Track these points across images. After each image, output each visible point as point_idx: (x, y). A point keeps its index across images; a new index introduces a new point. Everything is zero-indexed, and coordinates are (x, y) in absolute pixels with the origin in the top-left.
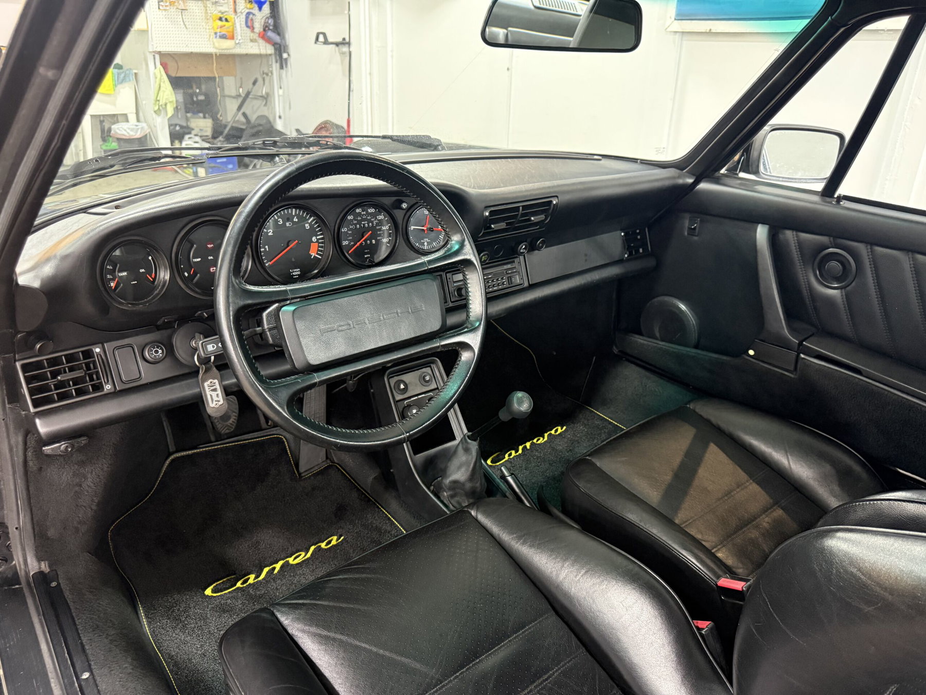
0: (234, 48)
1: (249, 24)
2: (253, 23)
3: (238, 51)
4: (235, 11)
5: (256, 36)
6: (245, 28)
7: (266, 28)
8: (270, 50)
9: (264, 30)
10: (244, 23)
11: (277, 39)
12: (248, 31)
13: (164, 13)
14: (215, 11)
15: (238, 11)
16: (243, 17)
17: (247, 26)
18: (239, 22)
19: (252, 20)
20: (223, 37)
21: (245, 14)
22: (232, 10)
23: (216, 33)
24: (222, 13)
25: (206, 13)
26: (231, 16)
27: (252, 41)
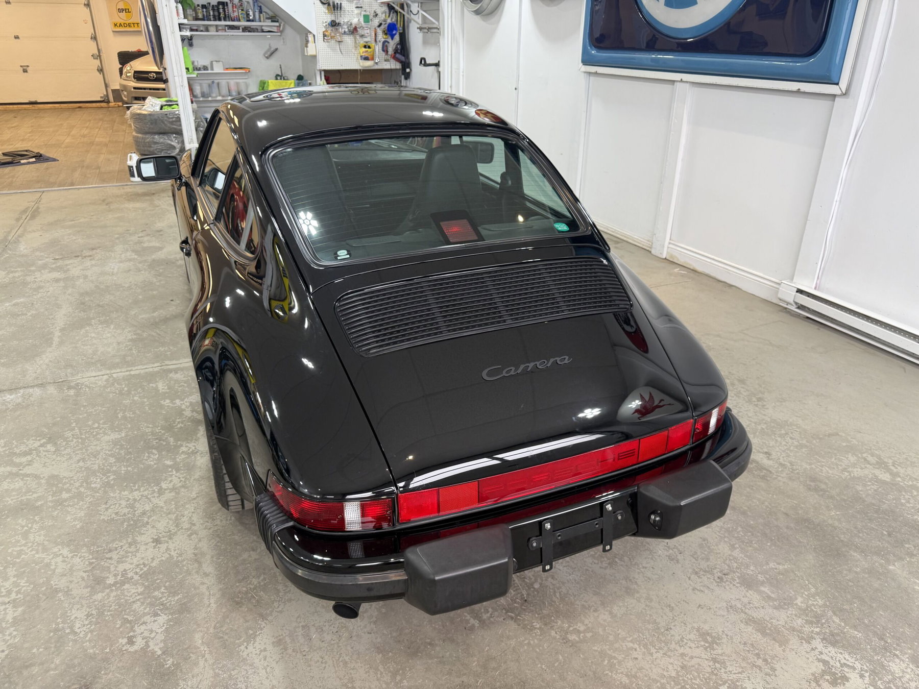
0: (374, 66)
1: (385, 49)
2: (387, 48)
3: (376, 67)
4: (376, 41)
5: (389, 57)
6: (382, 52)
7: (396, 51)
8: (398, 66)
9: (395, 53)
10: (381, 48)
11: (403, 58)
12: (384, 54)
13: (327, 44)
14: (362, 42)
15: (378, 40)
16: (380, 45)
17: (383, 51)
18: (378, 48)
19: (386, 46)
20: (366, 59)
21: (382, 42)
22: (373, 40)
23: (361, 56)
24: (367, 42)
25: (356, 43)
26: (372, 44)
27: (385, 61)
